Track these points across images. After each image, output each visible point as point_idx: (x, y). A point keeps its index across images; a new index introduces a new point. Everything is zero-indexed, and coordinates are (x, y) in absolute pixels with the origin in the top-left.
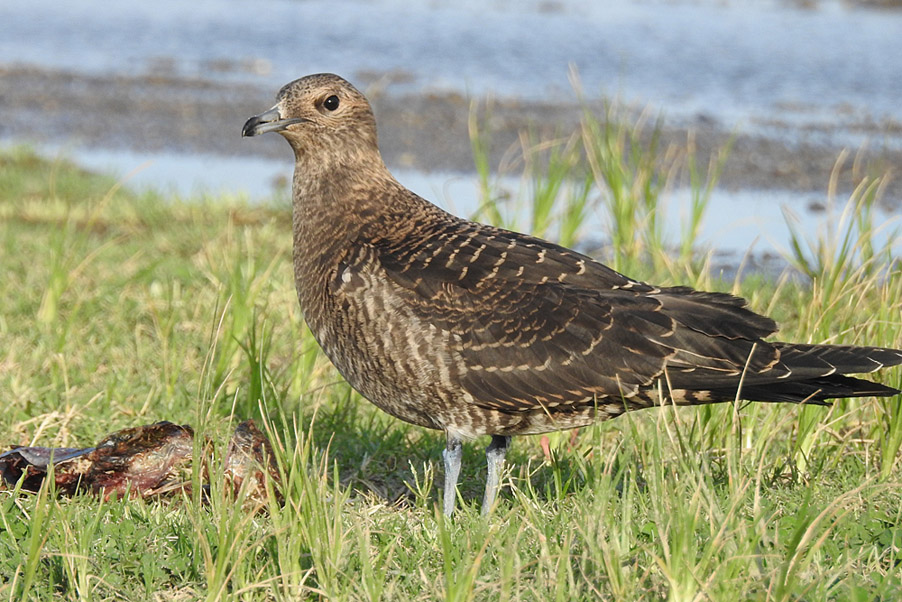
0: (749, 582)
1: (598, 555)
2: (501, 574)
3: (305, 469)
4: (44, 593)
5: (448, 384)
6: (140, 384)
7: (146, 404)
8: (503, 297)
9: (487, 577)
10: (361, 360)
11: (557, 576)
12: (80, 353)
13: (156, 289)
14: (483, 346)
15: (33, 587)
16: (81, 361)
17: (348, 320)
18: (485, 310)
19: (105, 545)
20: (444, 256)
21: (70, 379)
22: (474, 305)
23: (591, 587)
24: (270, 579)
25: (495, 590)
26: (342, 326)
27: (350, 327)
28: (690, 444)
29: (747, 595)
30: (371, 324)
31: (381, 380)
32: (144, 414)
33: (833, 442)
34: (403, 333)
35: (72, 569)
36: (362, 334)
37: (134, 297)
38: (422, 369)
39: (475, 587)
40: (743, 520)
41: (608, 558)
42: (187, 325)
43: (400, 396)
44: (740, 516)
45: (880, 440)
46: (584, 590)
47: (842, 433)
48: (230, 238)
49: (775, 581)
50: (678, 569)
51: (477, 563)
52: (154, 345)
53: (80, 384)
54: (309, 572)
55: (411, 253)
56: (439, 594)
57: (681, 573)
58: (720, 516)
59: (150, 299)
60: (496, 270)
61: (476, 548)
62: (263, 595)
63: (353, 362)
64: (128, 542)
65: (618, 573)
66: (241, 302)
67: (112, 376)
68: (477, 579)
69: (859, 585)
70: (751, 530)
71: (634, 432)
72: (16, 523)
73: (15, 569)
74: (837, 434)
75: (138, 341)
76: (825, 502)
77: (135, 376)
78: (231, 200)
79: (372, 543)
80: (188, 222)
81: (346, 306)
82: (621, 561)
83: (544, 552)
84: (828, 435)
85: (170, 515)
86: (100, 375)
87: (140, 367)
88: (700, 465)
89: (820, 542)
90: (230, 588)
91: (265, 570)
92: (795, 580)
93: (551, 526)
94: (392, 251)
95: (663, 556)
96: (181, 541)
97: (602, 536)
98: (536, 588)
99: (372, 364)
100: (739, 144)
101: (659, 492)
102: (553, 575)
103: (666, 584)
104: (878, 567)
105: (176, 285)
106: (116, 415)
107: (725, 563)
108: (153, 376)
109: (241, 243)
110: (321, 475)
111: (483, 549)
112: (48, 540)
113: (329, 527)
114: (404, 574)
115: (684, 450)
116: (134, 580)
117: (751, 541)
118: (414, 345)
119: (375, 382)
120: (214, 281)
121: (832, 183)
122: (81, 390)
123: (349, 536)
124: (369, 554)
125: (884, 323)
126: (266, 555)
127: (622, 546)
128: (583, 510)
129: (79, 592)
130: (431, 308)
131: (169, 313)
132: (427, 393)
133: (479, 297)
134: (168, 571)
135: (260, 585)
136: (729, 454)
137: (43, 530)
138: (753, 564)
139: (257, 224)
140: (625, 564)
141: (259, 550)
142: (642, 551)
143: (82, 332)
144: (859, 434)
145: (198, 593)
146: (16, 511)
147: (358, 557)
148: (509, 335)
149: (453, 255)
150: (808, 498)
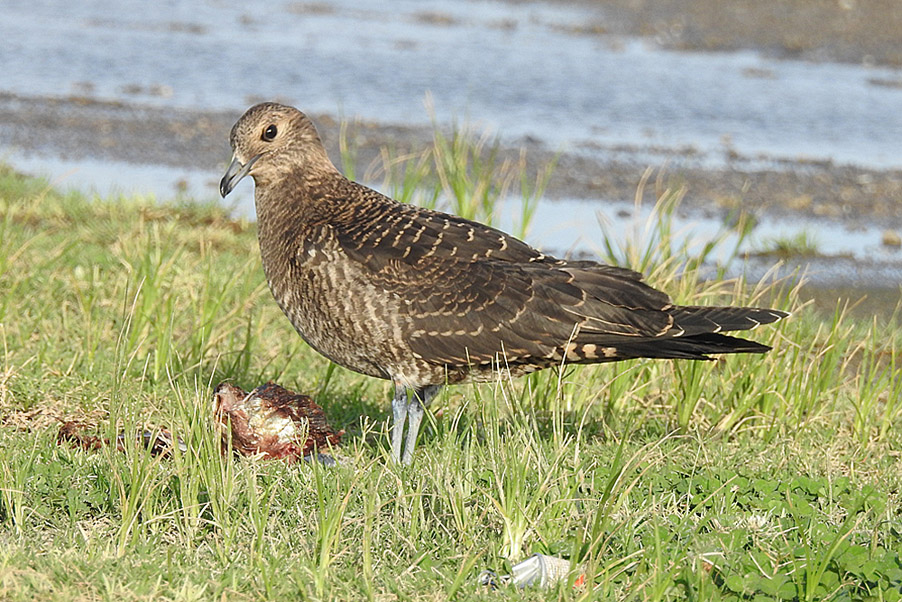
0: (569, 521)
1: (445, 498)
2: (365, 511)
5: (400, 342)
6: (65, 349)
7: (71, 366)
8: (442, 273)
9: (353, 514)
10: (323, 320)
11: (411, 514)
12: (16, 324)
13: (79, 272)
16: (17, 331)
17: (313, 287)
18: (426, 284)
19: (38, 482)
20: (391, 237)
21: (8, 345)
22: (418, 280)
23: (439, 523)
24: (174, 512)
25: (360, 524)
26: (307, 293)
27: (315, 293)
29: (568, 532)
30: (334, 291)
31: (339, 336)
32: (69, 375)
33: (638, 407)
34: (362, 299)
35: (10, 500)
36: (325, 299)
37: (61, 278)
38: (378, 328)
39: (343, 521)
40: (565, 471)
41: (454, 500)
42: (105, 302)
43: (355, 350)
44: (563, 467)
45: (677, 407)
46: (432, 526)
47: (646, 400)
48: (141, 231)
49: (591, 521)
50: (512, 509)
51: (345, 502)
52: (78, 318)
53: (16, 350)
54: (206, 506)
55: (363, 233)
56: (312, 526)
57: (513, 513)
58: (546, 467)
59: (74, 280)
60: (434, 249)
61: (344, 489)
62: (167, 526)
63: (315, 322)
64: (56, 480)
65: (461, 512)
66: (150, 283)
67: (43, 343)
68: (345, 515)
69: (660, 525)
70: (572, 478)
74: (642, 401)
75: (64, 315)
77: (62, 343)
78: (142, 201)
79: (258, 484)
80: (106, 218)
81: (311, 276)
82: (464, 503)
83: (400, 493)
84: (634, 402)
85: (90, 458)
86: (33, 342)
87: (65, 336)
89: (628, 490)
90: (140, 519)
91: (170, 504)
92: (608, 521)
93: (406, 472)
94: (348, 231)
95: (498, 499)
96: (100, 480)
97: (448, 481)
98: (393, 523)
99: (333, 323)
100: (560, 161)
102: (407, 513)
103: (501, 522)
104: (676, 511)
105: (96, 270)
106: (46, 375)
107: (550, 506)
108: (76, 344)
109: (150, 236)
110: (216, 427)
111: (349, 491)
113: (223, 470)
114: (284, 510)
116: (61, 511)
117: (571, 487)
118: (371, 308)
119: (334, 338)
120: (128, 266)
121: (639, 195)
122: (17, 354)
123: (239, 478)
124: (256, 493)
126: (170, 492)
127: (465, 491)
128: (433, 460)
129: (16, 521)
130: (381, 281)
131: (91, 292)
132: (380, 348)
133: (421, 272)
134: (89, 504)
135: (165, 517)
138: (573, 506)
139: (164, 219)
140: (467, 505)
141: (164, 487)
142: (481, 494)
143: (19, 307)
144: (660, 401)
145: (113, 523)
147: (246, 495)
148: (448, 305)
149: (399, 236)
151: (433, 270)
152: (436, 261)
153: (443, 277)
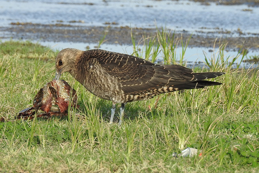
0: (197, 138)
1: (162, 133)
2: (140, 137)
3: (94, 114)
4: (34, 144)
5: (118, 90)
8: (129, 69)
9: (137, 138)
10: (95, 85)
11: (153, 138)
14: (126, 80)
15: (32, 143)
17: (93, 76)
18: (125, 72)
19: (49, 133)
20: (114, 60)
22: (123, 71)
23: (161, 140)
24: (87, 140)
25: (139, 141)
26: (91, 78)
27: (93, 78)
28: (183, 106)
29: (197, 141)
30: (99, 77)
33: (215, 105)
34: (107, 78)
35: (41, 138)
36: (96, 79)
38: (112, 86)
39: (134, 140)
40: (195, 124)
41: (164, 133)
43: (105, 93)
44: (195, 123)
45: (226, 104)
46: (159, 140)
47: (218, 103)
49: (203, 138)
50: (181, 135)
51: (134, 135)
54: (96, 138)
55: (106, 60)
56: (125, 142)
57: (181, 136)
58: (190, 123)
61: (134, 131)
62: (85, 144)
63: (93, 86)
64: (54, 132)
65: (167, 137)
68: (134, 139)
69: (223, 138)
70: (197, 126)
71: (170, 104)
72: (28, 128)
73: (28, 139)
76: (214, 119)
79: (110, 131)
81: (92, 73)
82: (167, 134)
83: (150, 132)
85: (63, 125)
88: (185, 111)
89: (213, 128)
90: (77, 142)
91: (85, 138)
92: (208, 137)
93: (151, 126)
94: (101, 60)
95: (177, 132)
96: (66, 131)
97: (163, 128)
98: (148, 140)
99: (99, 86)
100: (193, 36)
101: (176, 118)
102: (152, 137)
103: (178, 139)
104: (227, 134)
107: (191, 134)
110: (98, 115)
111: (135, 132)
112: (35, 132)
113: (100, 127)
114: (118, 138)
115: (181, 108)
116: (55, 141)
117: (197, 128)
118: (109, 81)
119: (99, 90)
121: (214, 45)
123: (105, 129)
124: (109, 133)
125: (227, 77)
126: (86, 134)
127: (168, 130)
128: (158, 122)
129: (43, 144)
130: (112, 73)
132: (112, 92)
133: (123, 69)
134: (63, 138)
135: (84, 141)
136: (192, 108)
137: (34, 129)
138: (198, 133)
140: (168, 135)
141: (84, 133)
142: (172, 132)
144: (222, 103)
145: (70, 143)
146: (28, 125)
147: (107, 134)
148: (132, 77)
149: (116, 60)
150: (210, 118)
151: (127, 68)
152: (127, 66)
153: (130, 70)
